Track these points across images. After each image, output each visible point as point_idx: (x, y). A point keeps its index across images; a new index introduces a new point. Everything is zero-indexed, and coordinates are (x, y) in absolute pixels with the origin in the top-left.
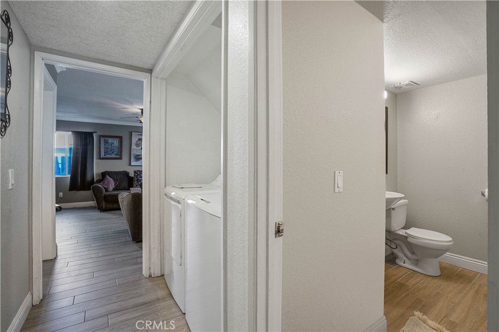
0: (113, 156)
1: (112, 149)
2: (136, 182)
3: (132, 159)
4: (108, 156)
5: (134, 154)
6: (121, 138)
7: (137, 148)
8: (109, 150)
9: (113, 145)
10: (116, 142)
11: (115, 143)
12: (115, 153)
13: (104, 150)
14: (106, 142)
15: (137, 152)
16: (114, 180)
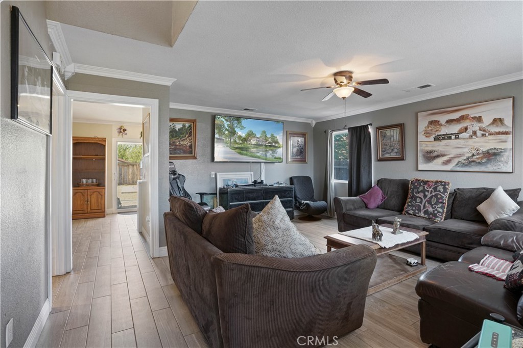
0: (393, 155)
1: (391, 146)
2: (409, 200)
3: (420, 159)
4: (387, 156)
5: (422, 151)
6: (401, 126)
7: (427, 139)
8: (388, 147)
9: (392, 139)
10: (395, 134)
11: (395, 136)
12: (396, 150)
13: (382, 148)
14: (384, 136)
15: (427, 146)
16: (384, 193)
